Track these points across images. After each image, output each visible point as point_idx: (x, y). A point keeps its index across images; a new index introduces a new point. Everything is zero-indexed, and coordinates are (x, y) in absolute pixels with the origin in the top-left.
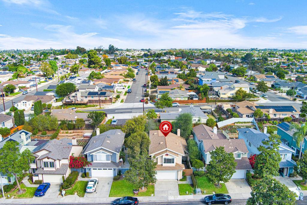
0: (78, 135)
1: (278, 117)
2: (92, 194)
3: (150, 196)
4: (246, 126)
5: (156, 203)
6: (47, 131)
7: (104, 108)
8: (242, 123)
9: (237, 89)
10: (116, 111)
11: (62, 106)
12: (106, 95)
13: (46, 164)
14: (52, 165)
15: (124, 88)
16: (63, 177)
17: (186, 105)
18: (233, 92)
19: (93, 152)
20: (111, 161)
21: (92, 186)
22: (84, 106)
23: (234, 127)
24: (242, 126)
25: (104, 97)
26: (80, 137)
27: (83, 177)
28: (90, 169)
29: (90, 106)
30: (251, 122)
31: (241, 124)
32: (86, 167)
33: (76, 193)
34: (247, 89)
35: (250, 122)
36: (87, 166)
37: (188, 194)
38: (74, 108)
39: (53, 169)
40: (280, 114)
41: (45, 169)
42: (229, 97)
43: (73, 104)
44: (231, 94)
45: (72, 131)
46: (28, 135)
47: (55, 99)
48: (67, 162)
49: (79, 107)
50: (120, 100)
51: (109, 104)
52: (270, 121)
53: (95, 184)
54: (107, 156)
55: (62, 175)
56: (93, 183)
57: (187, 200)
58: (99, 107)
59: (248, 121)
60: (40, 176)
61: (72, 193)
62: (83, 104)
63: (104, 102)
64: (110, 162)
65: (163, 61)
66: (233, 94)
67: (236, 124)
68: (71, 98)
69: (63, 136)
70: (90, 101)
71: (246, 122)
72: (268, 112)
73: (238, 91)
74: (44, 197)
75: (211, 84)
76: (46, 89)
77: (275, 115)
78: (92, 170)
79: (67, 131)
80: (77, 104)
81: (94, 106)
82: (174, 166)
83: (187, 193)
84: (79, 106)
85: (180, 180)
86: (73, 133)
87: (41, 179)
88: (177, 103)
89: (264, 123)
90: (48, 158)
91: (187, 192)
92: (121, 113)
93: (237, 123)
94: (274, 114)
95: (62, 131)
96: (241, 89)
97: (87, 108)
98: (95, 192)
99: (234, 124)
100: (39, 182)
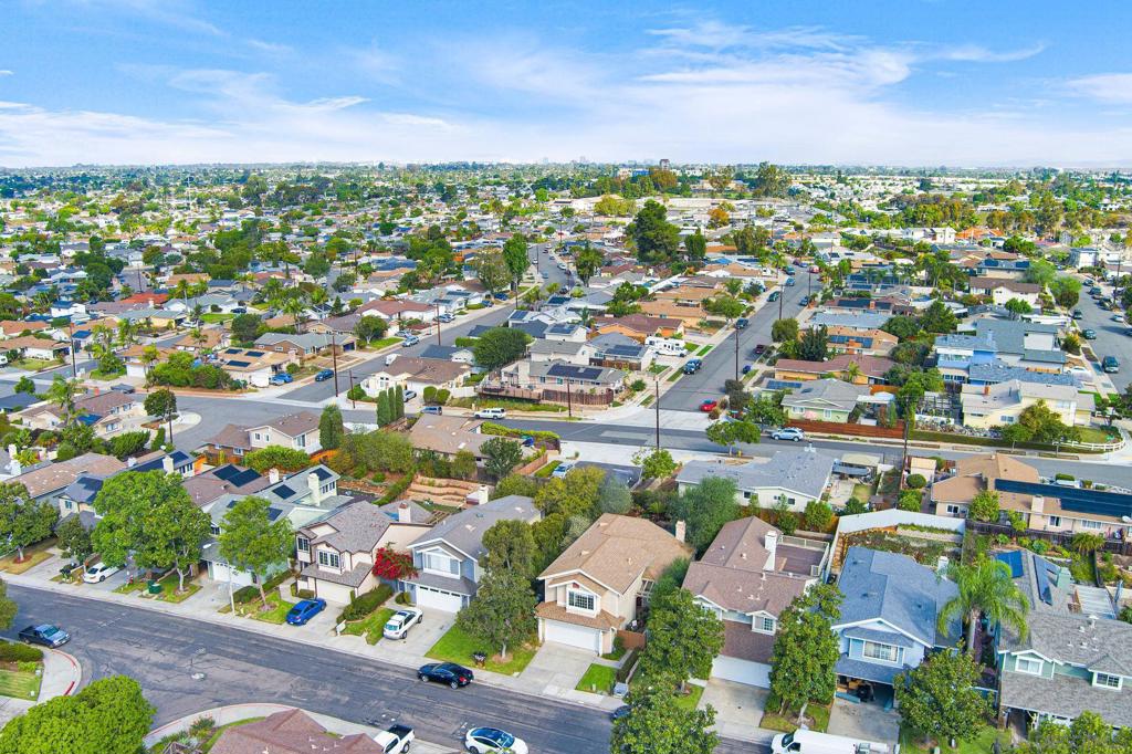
0: (456, 494)
1: (1063, 527)
2: (394, 642)
3: (509, 675)
4: (928, 541)
5: (509, 692)
6: (387, 474)
7: (580, 419)
8: (921, 529)
9: (1026, 403)
10: (606, 434)
11: (473, 399)
12: (599, 379)
13: (323, 557)
14: (335, 562)
15: (682, 356)
16: (352, 594)
17: (830, 438)
18: (1013, 411)
19: (426, 547)
20: (462, 577)
21: (397, 624)
22: (531, 406)
23: (887, 538)
24: (913, 539)
25: (593, 383)
26: (458, 500)
27: (398, 601)
28: (413, 587)
29: (547, 408)
30: (956, 532)
31: (916, 534)
32: (405, 580)
33: (365, 634)
34: (1066, 405)
35: (949, 531)
36: (407, 577)
37: (596, 692)
38: (499, 409)
39: (336, 571)
40: (1074, 520)
41: (322, 568)
42: (995, 429)
43: (503, 398)
44: (1003, 418)
45: (444, 482)
46: (328, 482)
47: (468, 374)
48: (369, 560)
49: (516, 409)
50: (640, 396)
51: (600, 406)
52: (1021, 539)
53: (406, 623)
54: (453, 562)
55: (351, 589)
56: (402, 618)
57: (581, 703)
58: (567, 416)
59: (946, 527)
60: (311, 581)
61: (357, 633)
62: (530, 401)
63: (585, 398)
64: (458, 577)
65: (905, 248)
66: (1011, 419)
67: (900, 531)
68: (504, 379)
69: (420, 492)
70: (548, 394)
71: (936, 529)
72: (1029, 505)
73: (1030, 410)
74: (302, 627)
75: (968, 370)
76: (464, 337)
77: (1055, 520)
78: (418, 589)
79: (431, 479)
80: (511, 399)
81: (555, 409)
82: (594, 617)
83: (594, 689)
84: (516, 405)
85: (606, 656)
86: (447, 486)
87: (312, 588)
88: (797, 430)
89: (997, 542)
90: (328, 545)
91: (594, 686)
92: (615, 441)
93: (905, 526)
94: (1053, 518)
95: (420, 478)
96: (1041, 403)
97: (538, 414)
98: (402, 641)
99: (896, 528)
100: (307, 595)
